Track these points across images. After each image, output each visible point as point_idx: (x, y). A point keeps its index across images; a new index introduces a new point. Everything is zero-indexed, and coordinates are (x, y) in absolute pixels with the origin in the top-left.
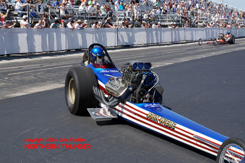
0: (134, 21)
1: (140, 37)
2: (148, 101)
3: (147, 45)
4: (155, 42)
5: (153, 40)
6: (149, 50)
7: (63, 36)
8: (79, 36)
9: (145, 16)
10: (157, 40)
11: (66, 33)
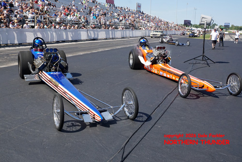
0: (101, 25)
1: (102, 34)
2: (53, 70)
3: (106, 39)
4: (111, 37)
5: (109, 36)
6: (106, 42)
7: (54, 34)
8: (64, 33)
9: (108, 23)
10: (112, 36)
11: (55, 32)
